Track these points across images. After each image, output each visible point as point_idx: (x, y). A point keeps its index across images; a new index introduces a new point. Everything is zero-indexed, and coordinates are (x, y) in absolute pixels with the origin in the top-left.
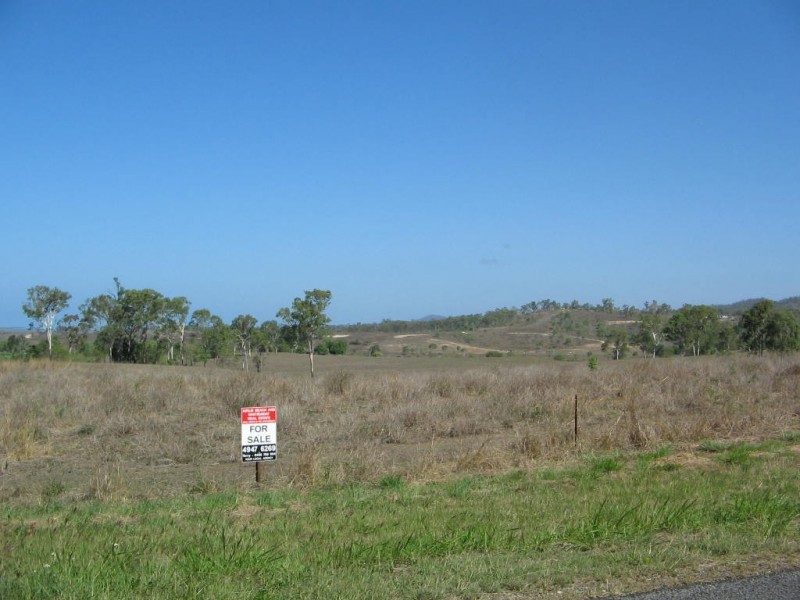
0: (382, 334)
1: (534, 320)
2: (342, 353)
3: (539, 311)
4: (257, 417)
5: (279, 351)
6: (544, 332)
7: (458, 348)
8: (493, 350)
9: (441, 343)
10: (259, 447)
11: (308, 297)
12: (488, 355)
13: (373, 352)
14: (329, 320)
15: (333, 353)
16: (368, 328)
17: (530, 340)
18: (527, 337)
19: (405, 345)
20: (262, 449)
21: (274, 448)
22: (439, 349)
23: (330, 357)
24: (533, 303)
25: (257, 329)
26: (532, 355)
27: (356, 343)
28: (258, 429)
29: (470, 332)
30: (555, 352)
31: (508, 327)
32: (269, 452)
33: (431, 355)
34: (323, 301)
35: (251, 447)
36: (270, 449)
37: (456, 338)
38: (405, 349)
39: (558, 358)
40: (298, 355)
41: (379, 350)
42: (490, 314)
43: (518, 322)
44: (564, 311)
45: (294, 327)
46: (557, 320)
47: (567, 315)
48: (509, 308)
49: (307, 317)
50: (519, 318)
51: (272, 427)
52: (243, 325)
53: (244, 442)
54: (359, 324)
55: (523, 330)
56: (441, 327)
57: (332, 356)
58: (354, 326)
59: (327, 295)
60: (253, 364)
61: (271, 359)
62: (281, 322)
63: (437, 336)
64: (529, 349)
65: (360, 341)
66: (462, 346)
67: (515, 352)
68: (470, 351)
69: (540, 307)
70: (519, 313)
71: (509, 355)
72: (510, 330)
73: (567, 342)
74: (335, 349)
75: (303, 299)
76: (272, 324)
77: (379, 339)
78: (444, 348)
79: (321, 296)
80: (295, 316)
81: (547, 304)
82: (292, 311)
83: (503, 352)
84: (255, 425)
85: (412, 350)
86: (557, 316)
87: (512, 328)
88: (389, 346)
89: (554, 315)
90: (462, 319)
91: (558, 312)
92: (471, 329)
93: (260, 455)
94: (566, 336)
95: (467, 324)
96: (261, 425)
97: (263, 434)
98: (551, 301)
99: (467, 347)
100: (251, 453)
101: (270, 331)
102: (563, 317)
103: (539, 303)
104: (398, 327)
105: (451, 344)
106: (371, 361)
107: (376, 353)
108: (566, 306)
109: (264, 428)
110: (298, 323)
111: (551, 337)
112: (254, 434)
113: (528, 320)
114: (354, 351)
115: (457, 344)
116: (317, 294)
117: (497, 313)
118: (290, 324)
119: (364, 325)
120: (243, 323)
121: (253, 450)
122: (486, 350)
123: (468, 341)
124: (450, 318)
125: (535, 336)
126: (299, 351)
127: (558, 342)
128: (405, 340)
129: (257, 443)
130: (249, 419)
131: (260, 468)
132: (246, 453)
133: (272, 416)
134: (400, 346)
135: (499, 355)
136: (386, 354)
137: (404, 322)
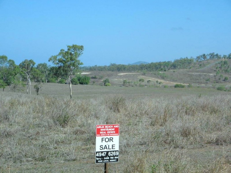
0: (110, 72)
1: (204, 65)
2: (87, 83)
3: (208, 60)
4: (106, 131)
5: (48, 82)
6: (210, 73)
7: (157, 82)
8: (179, 84)
9: (146, 78)
10: (107, 152)
11: (69, 49)
12: (176, 86)
13: (105, 83)
14: (82, 64)
15: (81, 83)
16: (101, 69)
17: (202, 78)
18: (200, 75)
19: (125, 79)
20: (109, 154)
21: (118, 153)
22: (145, 83)
23: (79, 86)
24: (204, 55)
25: (35, 68)
26: (203, 87)
27: (95, 78)
28: (107, 140)
29: (165, 72)
30: (218, 85)
31: (188, 69)
32: (114, 156)
33: (140, 86)
34: (78, 52)
35: (102, 152)
36: (114, 154)
37: (156, 76)
38: (124, 82)
39: (219, 89)
40: (60, 84)
41: (109, 82)
42: (177, 61)
43: (194, 67)
44: (223, 60)
45: (60, 67)
46: (219, 66)
47: (225, 63)
48: (189, 58)
49: (68, 61)
50: (195, 64)
51: (116, 139)
52: (27, 66)
53: (98, 149)
54: (96, 66)
55: (198, 72)
56: (146, 68)
57: (81, 85)
58: (93, 67)
59: (81, 48)
60: (35, 90)
61: (44, 86)
62: (51, 65)
63: (144, 74)
64: (201, 83)
65: (97, 76)
66: (159, 81)
67: (193, 85)
68: (164, 84)
69: (208, 57)
70: (195, 61)
71: (189, 86)
72: (188, 72)
73: (225, 80)
74: (82, 81)
75: (66, 50)
76: (44, 65)
77: (109, 76)
78: (148, 81)
79: (77, 49)
80: (60, 61)
81: (212, 56)
82: (59, 57)
83: (185, 84)
84: (105, 137)
85: (129, 83)
86: (219, 63)
87: (191, 70)
88: (115, 80)
89: (217, 62)
90: (160, 64)
91: (219, 61)
92: (165, 71)
93: (108, 158)
94: (225, 75)
95: (162, 67)
96: (109, 137)
97: (110, 144)
98: (215, 54)
99: (162, 81)
100: (102, 157)
101: (43, 70)
102: (223, 63)
103: (207, 55)
104: (120, 68)
105: (153, 80)
106: (104, 89)
107: (107, 84)
108: (225, 57)
109: (111, 140)
110: (62, 65)
111: (215, 76)
112: (104, 144)
113: (200, 65)
114: (94, 82)
115: (157, 80)
116: (75, 47)
117: (181, 60)
118: (57, 66)
119: (100, 67)
120: (28, 65)
121: (103, 155)
122: (175, 84)
123: (163, 78)
124: (152, 63)
125: (205, 75)
126: (61, 82)
127: (219, 79)
128: (124, 76)
129: (106, 150)
130: (101, 133)
131: (108, 168)
132: (99, 157)
133: (117, 131)
134: (122, 80)
135: (183, 87)
136: (113, 84)
137: (123, 66)
